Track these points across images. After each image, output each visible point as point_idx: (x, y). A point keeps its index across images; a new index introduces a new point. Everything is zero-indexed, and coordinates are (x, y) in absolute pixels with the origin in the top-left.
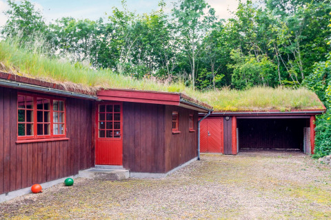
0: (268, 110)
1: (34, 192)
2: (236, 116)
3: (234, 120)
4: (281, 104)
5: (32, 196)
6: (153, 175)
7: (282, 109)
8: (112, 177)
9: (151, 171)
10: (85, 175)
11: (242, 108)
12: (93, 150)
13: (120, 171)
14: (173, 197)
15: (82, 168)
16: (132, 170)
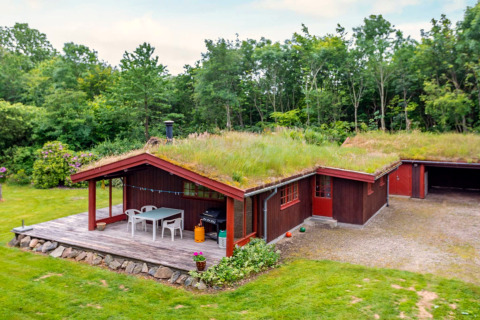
0: (455, 161)
1: (287, 236)
2: (424, 164)
3: (422, 168)
4: (469, 154)
5: (288, 239)
6: (354, 226)
7: (469, 161)
8: (327, 226)
9: (353, 223)
10: (308, 223)
11: (430, 157)
12: (311, 205)
13: (331, 221)
14: (371, 247)
15: (306, 218)
16: (339, 221)
